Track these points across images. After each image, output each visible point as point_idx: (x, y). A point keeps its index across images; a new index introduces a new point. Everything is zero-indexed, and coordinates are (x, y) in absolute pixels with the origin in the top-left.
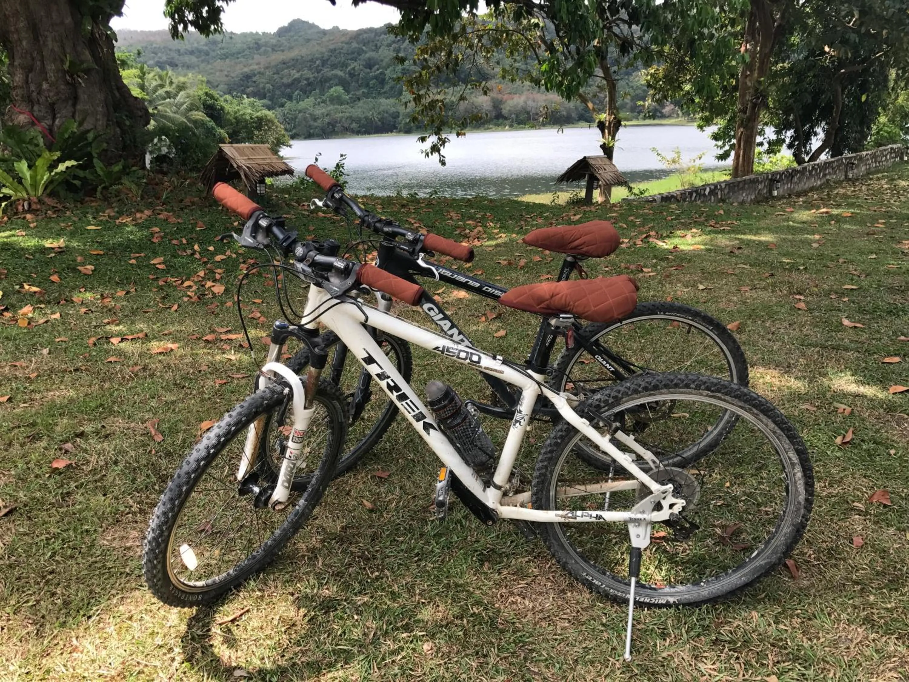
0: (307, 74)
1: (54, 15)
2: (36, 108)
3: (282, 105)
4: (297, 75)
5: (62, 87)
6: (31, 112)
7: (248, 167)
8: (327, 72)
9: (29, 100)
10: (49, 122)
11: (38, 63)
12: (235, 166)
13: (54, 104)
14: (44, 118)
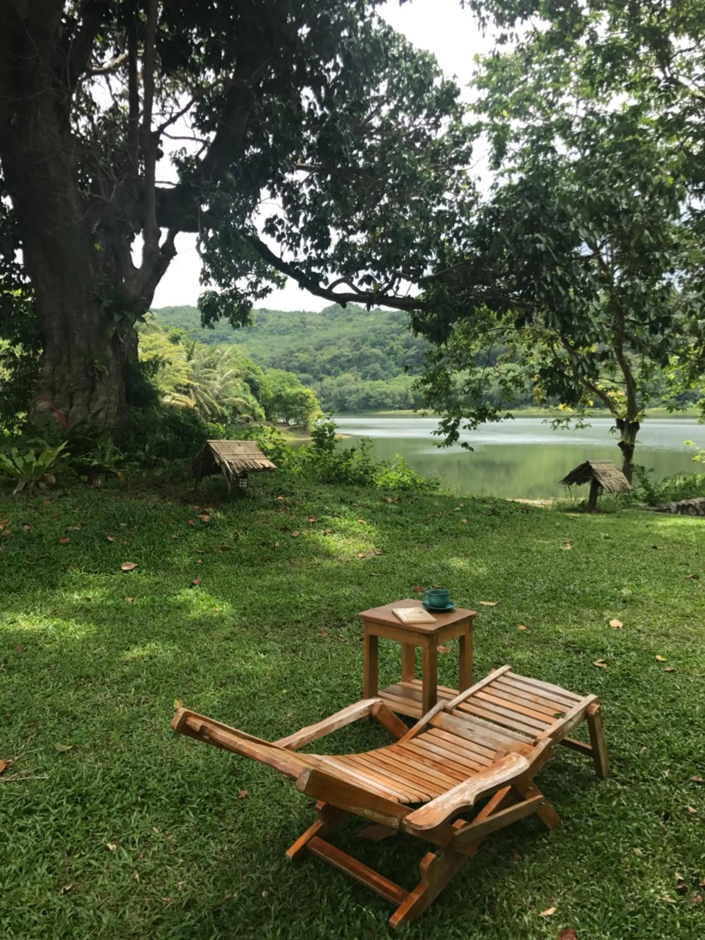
0: (346, 351)
1: (85, 317)
2: (57, 396)
3: (321, 380)
4: (337, 352)
5: (83, 378)
6: (53, 399)
7: (230, 464)
8: (367, 350)
9: (53, 390)
10: (66, 409)
11: (65, 357)
12: (218, 461)
13: (73, 393)
14: (64, 405)
